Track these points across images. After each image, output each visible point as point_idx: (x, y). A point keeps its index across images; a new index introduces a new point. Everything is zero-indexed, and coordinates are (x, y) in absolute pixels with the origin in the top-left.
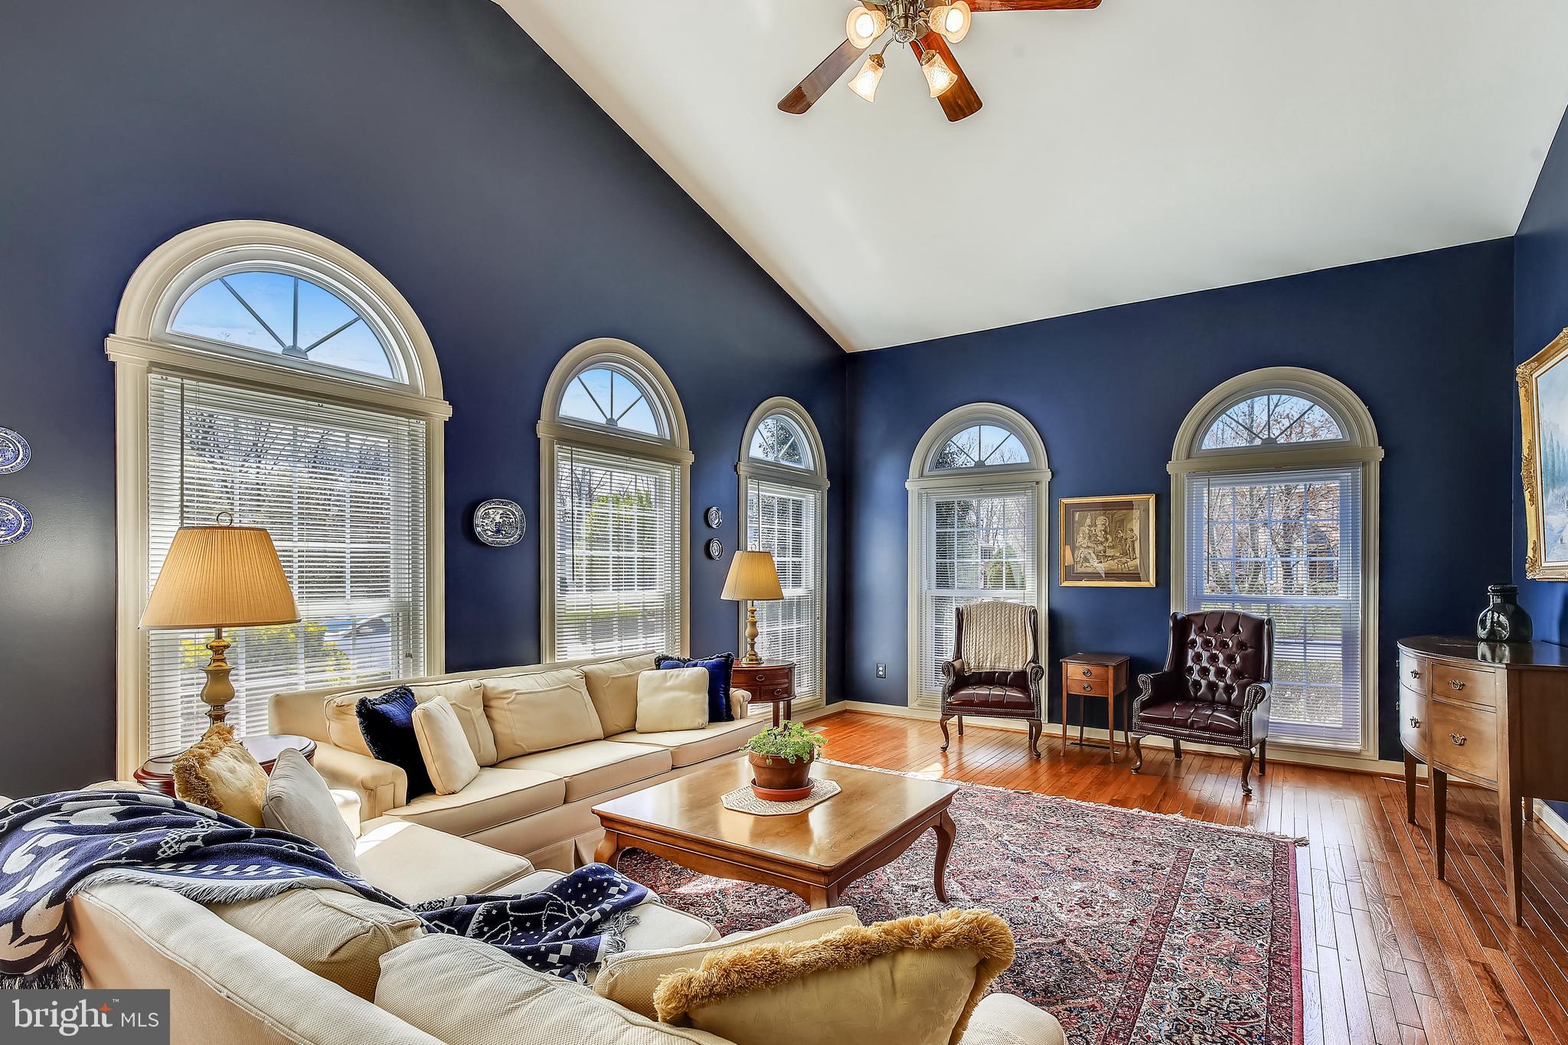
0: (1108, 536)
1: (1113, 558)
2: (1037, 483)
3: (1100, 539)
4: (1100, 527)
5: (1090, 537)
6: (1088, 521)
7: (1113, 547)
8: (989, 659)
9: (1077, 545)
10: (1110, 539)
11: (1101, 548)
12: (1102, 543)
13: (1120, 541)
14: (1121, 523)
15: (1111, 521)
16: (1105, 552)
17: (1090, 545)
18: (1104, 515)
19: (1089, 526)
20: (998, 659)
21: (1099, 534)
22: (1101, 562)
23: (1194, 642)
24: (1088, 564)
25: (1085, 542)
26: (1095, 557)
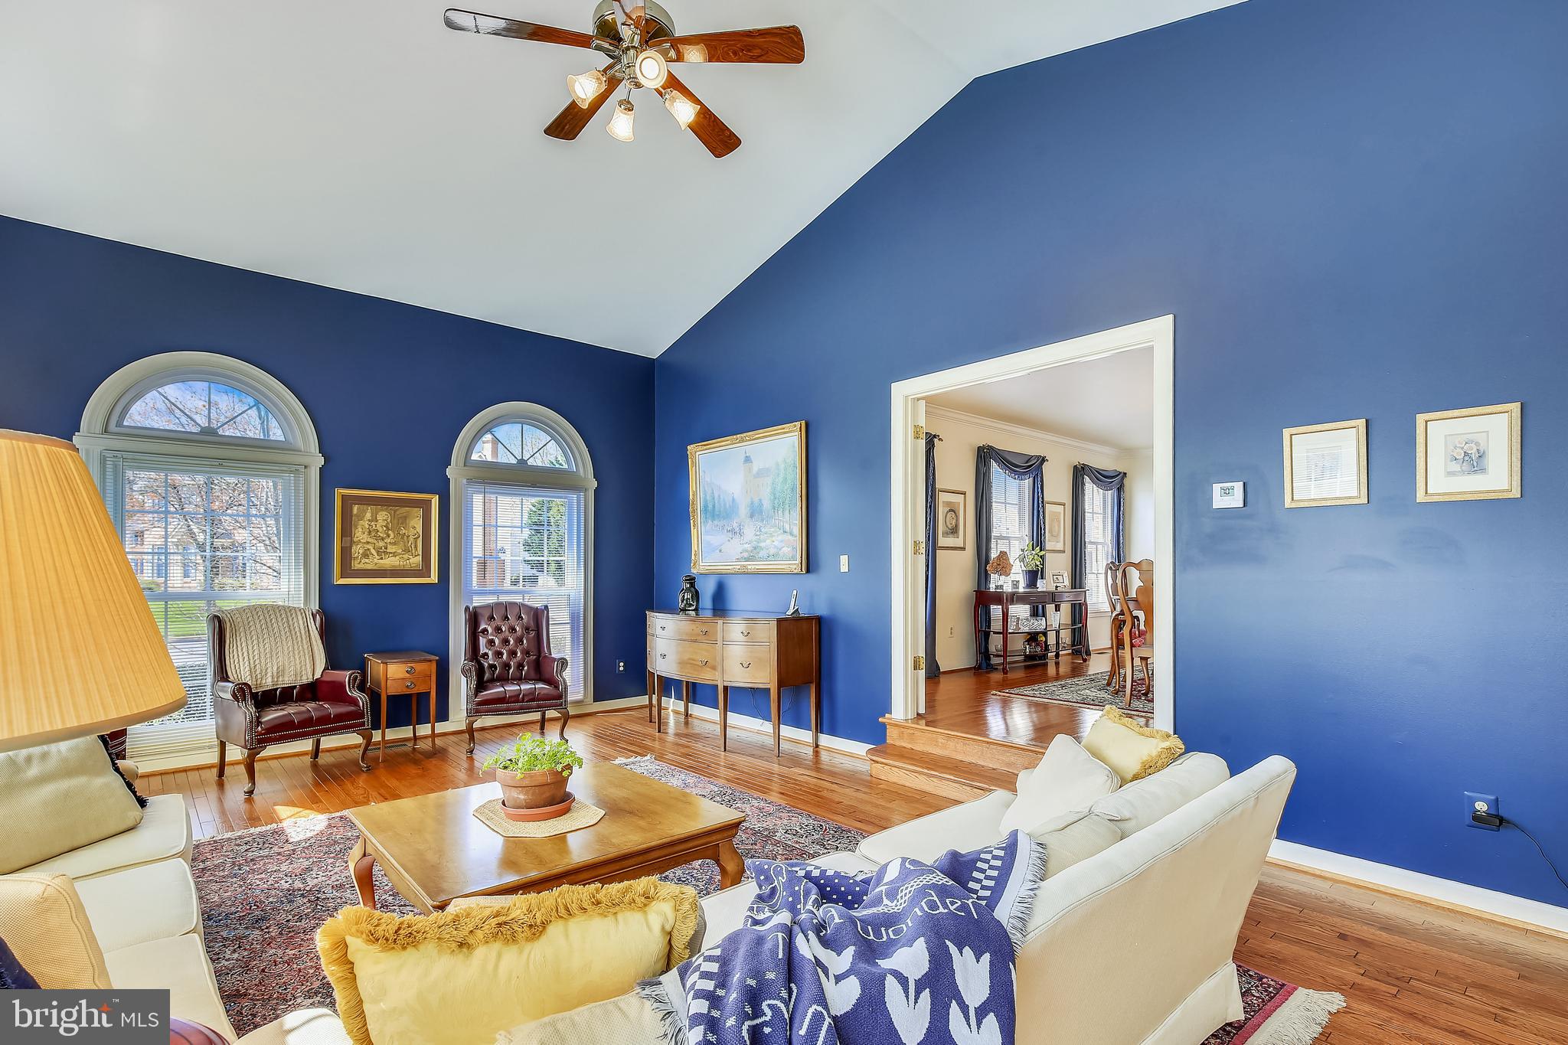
0: (390, 532)
1: (395, 554)
2: (306, 467)
3: (382, 535)
4: (381, 523)
5: (370, 532)
6: (368, 515)
7: (394, 544)
8: (269, 674)
9: (355, 539)
10: (392, 536)
11: (381, 544)
12: (383, 539)
13: (402, 538)
14: (404, 520)
15: (393, 517)
16: (386, 548)
17: (369, 540)
18: (386, 510)
19: (369, 520)
20: (281, 672)
21: (380, 529)
22: (382, 559)
23: (485, 630)
24: (367, 561)
25: (365, 538)
26: (375, 554)
